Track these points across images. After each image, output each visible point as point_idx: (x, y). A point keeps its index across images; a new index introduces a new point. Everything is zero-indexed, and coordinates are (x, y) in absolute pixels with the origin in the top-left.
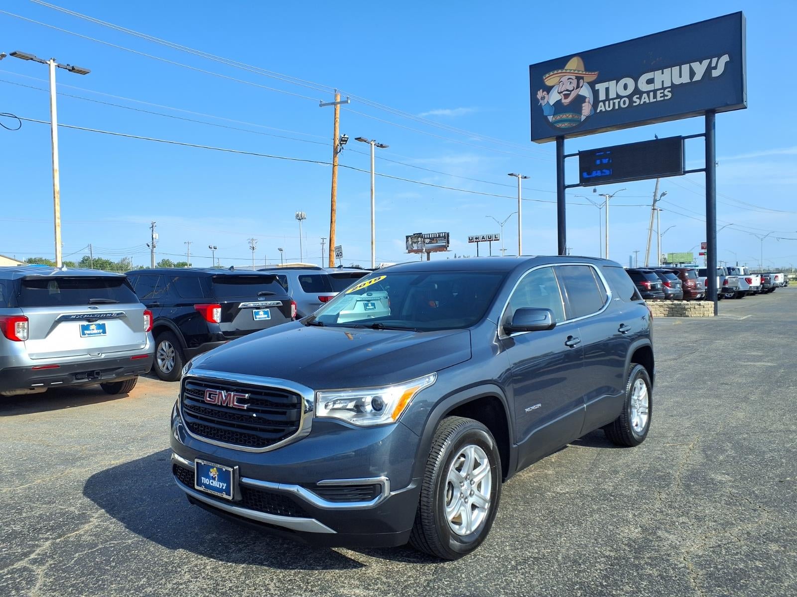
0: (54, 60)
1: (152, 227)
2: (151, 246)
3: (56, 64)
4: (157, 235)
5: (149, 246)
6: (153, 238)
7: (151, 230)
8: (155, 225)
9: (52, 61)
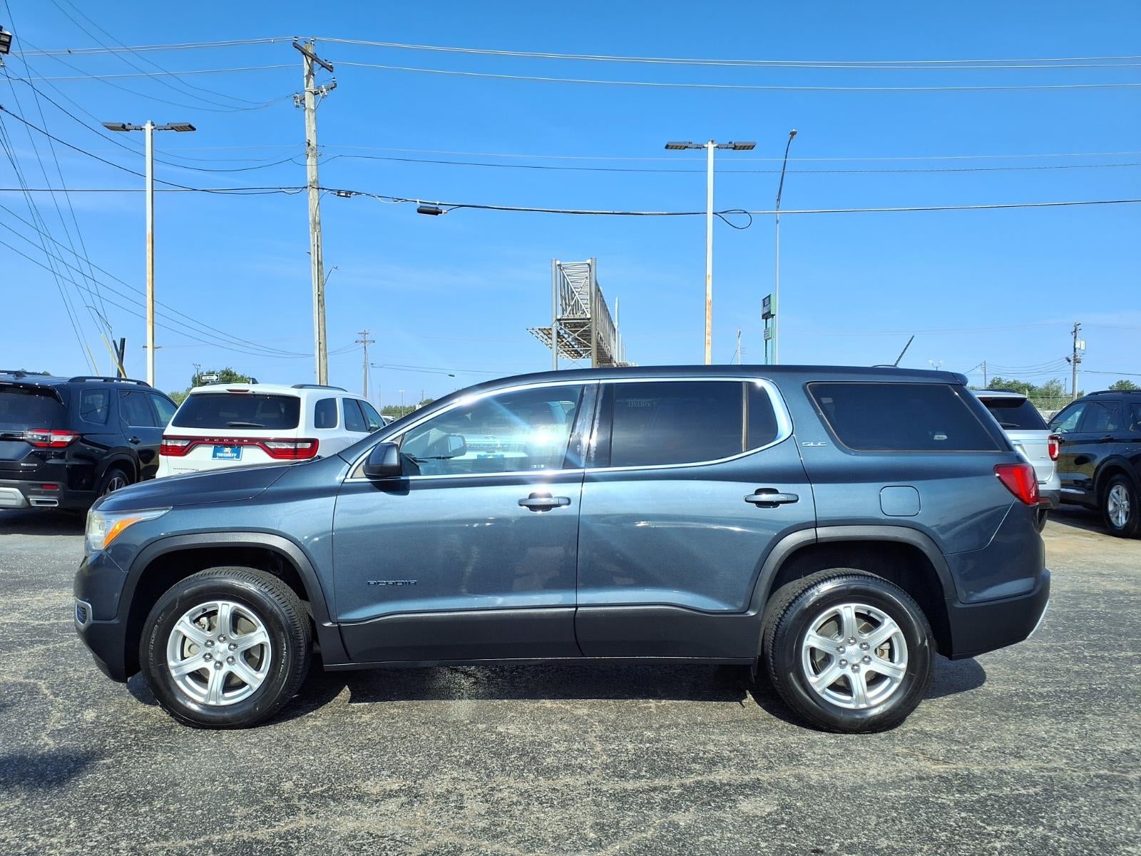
0: (712, 142)
1: (1075, 332)
2: (1072, 361)
3: (715, 145)
4: (1083, 343)
5: (1069, 361)
6: (1075, 349)
7: (1074, 336)
8: (1079, 327)
9: (710, 143)
